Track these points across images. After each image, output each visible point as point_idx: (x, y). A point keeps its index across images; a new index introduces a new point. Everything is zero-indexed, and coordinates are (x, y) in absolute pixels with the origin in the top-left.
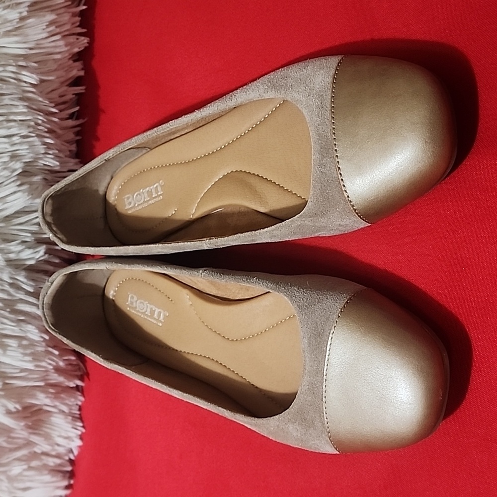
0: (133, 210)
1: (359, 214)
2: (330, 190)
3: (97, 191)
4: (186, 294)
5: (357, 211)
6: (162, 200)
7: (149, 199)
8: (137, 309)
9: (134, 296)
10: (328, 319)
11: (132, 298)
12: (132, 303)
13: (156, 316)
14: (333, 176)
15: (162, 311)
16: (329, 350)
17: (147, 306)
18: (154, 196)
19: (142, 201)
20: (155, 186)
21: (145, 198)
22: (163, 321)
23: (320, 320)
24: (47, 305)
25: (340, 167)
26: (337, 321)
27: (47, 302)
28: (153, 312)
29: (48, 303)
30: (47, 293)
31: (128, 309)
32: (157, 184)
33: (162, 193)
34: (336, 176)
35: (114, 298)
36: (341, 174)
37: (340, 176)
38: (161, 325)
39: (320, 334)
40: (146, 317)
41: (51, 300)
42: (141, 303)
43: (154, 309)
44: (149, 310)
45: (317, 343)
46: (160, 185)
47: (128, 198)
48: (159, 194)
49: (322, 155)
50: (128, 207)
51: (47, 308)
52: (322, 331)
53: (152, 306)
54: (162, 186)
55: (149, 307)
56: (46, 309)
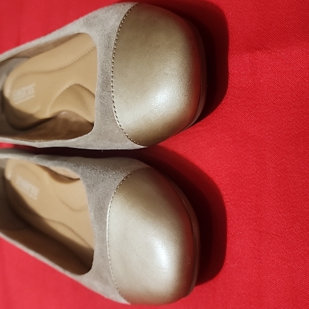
1: (131, 140)
2: (108, 118)
5: (129, 137)
10: (107, 195)
14: (109, 107)
16: (108, 221)
23: (102, 196)
25: (114, 101)
26: (113, 197)
34: (111, 108)
36: (114, 107)
37: (113, 108)
39: (102, 208)
45: (100, 216)
49: (102, 88)
52: (103, 205)
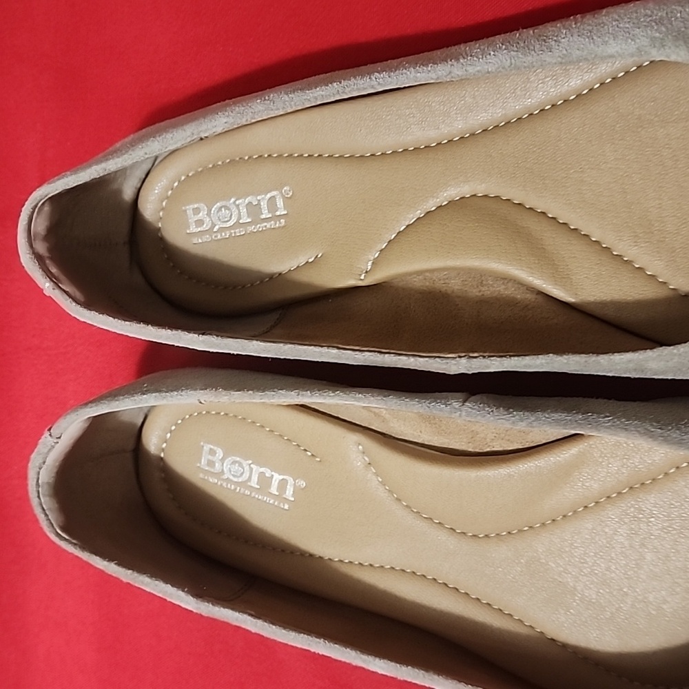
0: (207, 238)
3: (119, 192)
4: (353, 443)
6: (284, 227)
7: (249, 220)
8: (225, 477)
9: (215, 448)
11: (212, 452)
12: (211, 463)
13: (274, 490)
15: (290, 480)
17: (251, 470)
18: (263, 216)
19: (231, 223)
20: (269, 196)
21: (240, 218)
22: (293, 499)
24: (46, 487)
27: (46, 481)
28: (265, 482)
29: (48, 483)
30: (44, 463)
31: (201, 475)
32: (274, 193)
33: (286, 212)
35: (162, 455)
38: (286, 507)
40: (247, 492)
41: (53, 475)
42: (234, 462)
43: (267, 475)
44: (255, 478)
46: (283, 196)
47: (197, 211)
48: (278, 213)
50: (193, 229)
51: (47, 493)
53: (262, 470)
54: (285, 199)
55: (254, 470)
56: (44, 495)
